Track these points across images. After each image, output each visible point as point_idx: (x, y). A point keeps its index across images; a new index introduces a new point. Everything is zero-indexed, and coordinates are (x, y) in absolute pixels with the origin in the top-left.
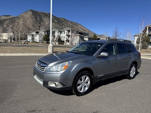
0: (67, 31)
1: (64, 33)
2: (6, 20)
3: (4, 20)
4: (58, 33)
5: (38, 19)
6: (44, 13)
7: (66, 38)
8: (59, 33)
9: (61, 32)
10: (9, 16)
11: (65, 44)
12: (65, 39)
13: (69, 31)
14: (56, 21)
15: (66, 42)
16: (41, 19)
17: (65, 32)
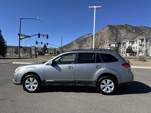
0: (140, 41)
1: (137, 43)
2: (88, 38)
3: (86, 38)
4: (129, 44)
5: (115, 32)
6: (121, 26)
7: (139, 48)
8: (131, 43)
9: (133, 43)
10: (90, 34)
11: (137, 55)
12: (138, 50)
13: (142, 40)
14: (134, 31)
15: (139, 53)
16: (117, 31)
17: (138, 41)
